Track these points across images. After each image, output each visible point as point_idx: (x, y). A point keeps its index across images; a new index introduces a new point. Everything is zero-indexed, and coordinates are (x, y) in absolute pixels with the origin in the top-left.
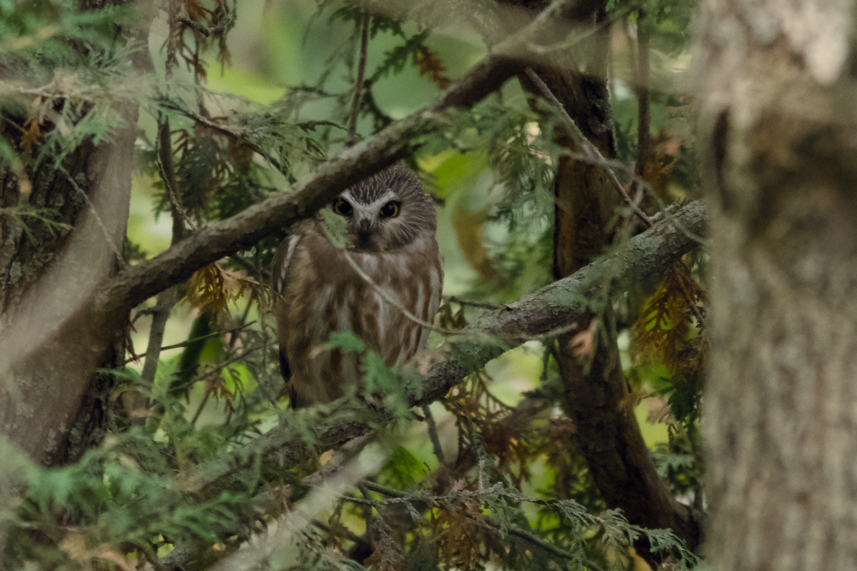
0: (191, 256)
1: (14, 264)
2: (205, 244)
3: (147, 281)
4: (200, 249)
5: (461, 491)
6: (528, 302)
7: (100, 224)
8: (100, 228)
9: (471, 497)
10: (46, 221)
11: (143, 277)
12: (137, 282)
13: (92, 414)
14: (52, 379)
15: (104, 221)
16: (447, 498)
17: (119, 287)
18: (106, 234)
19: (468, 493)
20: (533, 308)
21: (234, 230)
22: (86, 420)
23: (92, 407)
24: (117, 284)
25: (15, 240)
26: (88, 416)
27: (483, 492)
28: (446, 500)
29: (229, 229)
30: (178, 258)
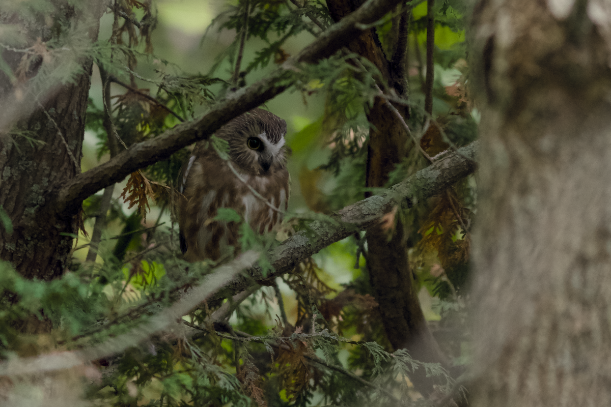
0: (125, 164)
1: (5, 168)
2: (134, 156)
3: (94, 181)
4: (131, 159)
5: (300, 334)
6: (349, 210)
7: (64, 142)
8: (64, 145)
9: (306, 338)
10: (28, 138)
11: (92, 178)
12: (88, 182)
13: (55, 271)
14: (29, 246)
15: (67, 141)
16: (291, 338)
17: (75, 184)
18: (68, 150)
19: (305, 335)
20: (352, 214)
21: (154, 147)
22: (51, 274)
23: (55, 266)
24: (74, 183)
25: (7, 152)
26: (53, 271)
27: (315, 335)
28: (290, 339)
29: (150, 147)
30: (116, 166)
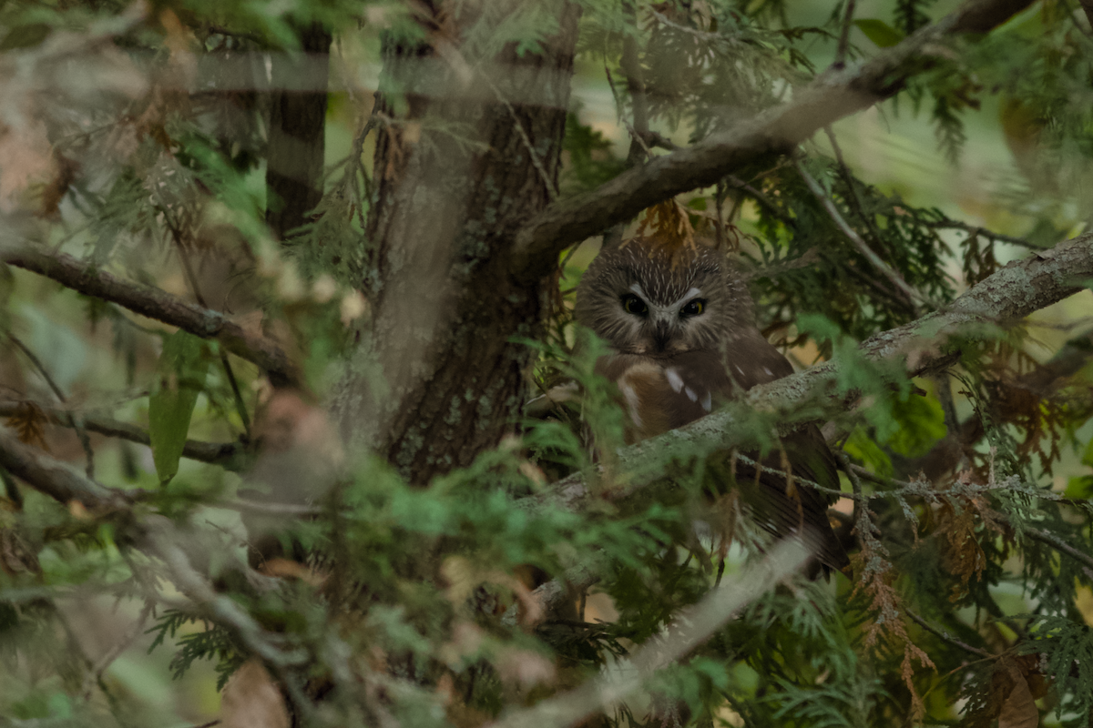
0: (638, 191)
1: (418, 188)
2: (654, 178)
3: (582, 219)
4: (648, 183)
5: (968, 484)
6: (1065, 250)
7: (526, 143)
8: (526, 149)
9: (979, 492)
10: (458, 138)
11: (577, 214)
12: (568, 220)
13: (507, 379)
14: (459, 334)
15: (532, 141)
16: (950, 493)
17: (546, 223)
18: (534, 158)
19: (976, 487)
20: (1071, 258)
21: (692, 164)
22: (498, 387)
23: (506, 371)
24: (543, 220)
25: (421, 158)
26: (502, 381)
27: (995, 487)
28: (949, 496)
29: (684, 163)
30: (620, 194)
